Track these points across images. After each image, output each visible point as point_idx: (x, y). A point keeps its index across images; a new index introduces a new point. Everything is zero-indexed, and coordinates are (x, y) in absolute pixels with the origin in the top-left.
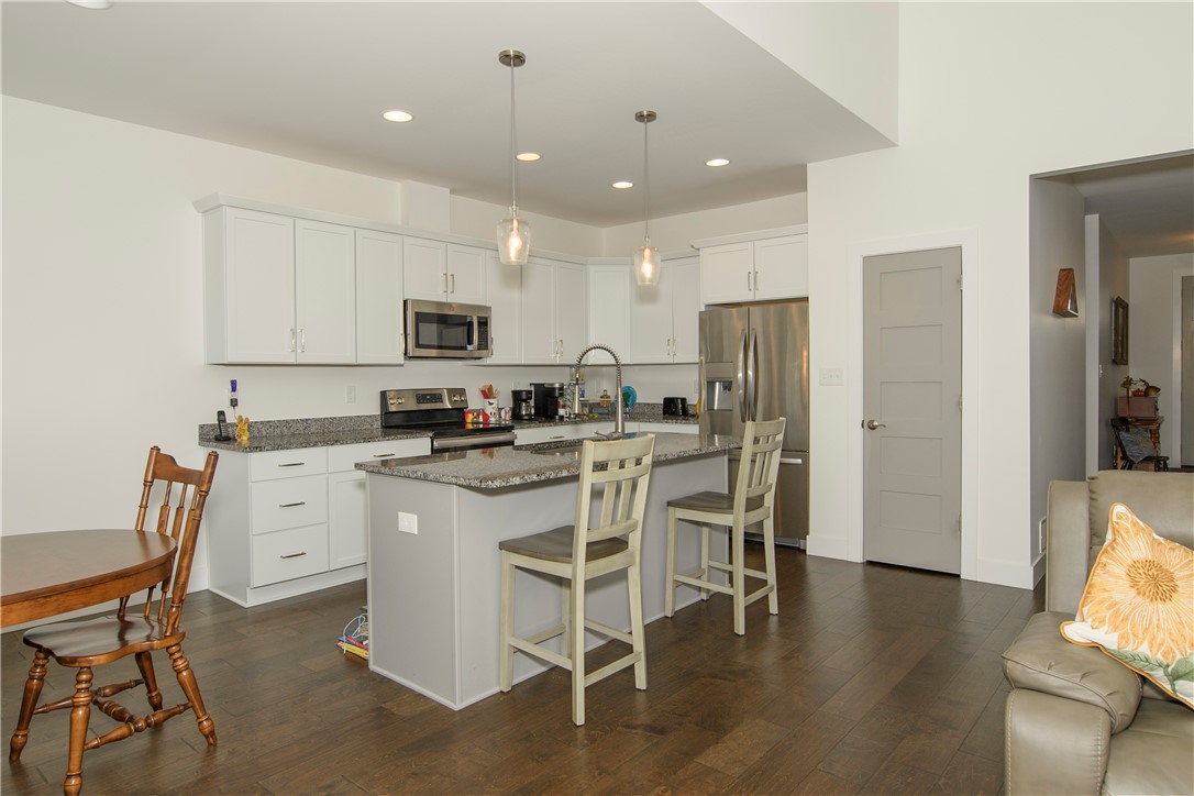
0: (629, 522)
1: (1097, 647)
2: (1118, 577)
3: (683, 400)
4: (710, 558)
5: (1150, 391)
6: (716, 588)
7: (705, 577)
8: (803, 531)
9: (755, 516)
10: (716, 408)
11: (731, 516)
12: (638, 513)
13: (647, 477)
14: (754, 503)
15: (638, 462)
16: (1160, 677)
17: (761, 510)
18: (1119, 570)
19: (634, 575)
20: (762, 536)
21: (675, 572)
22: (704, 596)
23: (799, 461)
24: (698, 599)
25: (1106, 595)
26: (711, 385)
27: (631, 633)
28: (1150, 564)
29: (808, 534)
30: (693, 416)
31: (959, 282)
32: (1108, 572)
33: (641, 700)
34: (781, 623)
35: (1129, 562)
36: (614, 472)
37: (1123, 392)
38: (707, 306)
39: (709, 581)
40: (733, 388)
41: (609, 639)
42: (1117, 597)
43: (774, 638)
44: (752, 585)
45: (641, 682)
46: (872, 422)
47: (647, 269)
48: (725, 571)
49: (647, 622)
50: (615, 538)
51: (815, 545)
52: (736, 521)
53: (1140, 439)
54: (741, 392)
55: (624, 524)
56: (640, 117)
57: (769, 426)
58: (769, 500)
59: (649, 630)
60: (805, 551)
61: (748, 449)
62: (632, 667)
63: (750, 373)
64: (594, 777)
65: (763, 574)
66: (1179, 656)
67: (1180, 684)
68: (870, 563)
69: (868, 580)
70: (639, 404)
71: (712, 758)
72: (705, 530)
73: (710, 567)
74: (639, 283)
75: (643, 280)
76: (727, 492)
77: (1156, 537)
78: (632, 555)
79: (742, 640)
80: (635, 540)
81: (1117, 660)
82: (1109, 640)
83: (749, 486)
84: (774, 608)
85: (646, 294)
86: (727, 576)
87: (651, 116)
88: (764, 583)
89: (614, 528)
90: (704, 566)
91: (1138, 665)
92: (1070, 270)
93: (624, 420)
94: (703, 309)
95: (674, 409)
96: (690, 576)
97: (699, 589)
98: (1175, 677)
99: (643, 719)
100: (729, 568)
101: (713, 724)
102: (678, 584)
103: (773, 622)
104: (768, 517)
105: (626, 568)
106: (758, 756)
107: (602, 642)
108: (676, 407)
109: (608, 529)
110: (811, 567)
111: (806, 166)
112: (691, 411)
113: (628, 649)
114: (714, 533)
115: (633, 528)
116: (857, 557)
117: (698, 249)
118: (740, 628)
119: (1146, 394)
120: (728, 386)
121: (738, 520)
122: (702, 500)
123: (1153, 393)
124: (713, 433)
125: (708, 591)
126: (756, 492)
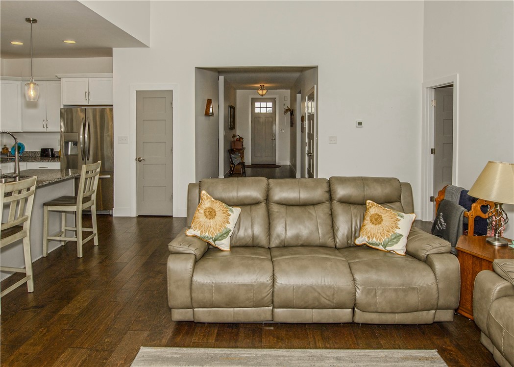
0: (24, 217)
1: (195, 236)
2: (201, 213)
3: (52, 150)
4: (66, 226)
5: (240, 139)
6: (68, 239)
7: (63, 235)
8: (111, 207)
9: (87, 205)
10: (69, 154)
11: (76, 207)
12: (28, 213)
13: (33, 196)
14: (86, 199)
15: (28, 189)
16: (211, 241)
17: (90, 202)
18: (202, 211)
19: (26, 241)
20: (91, 211)
21: (48, 235)
22: (63, 244)
23: (109, 176)
24: (60, 245)
25: (198, 220)
26: (67, 143)
27: (25, 268)
28: (210, 208)
29: (113, 208)
30: (57, 157)
31: (172, 104)
32: (199, 212)
33: (30, 297)
34: (99, 249)
35: (205, 208)
36: (16, 196)
37: (233, 140)
38: (65, 105)
39: (65, 237)
40: (78, 144)
41: (13, 273)
42: (201, 219)
43: (96, 255)
44: (85, 235)
45: (31, 288)
46: (140, 158)
47: (32, 93)
48: (74, 231)
49: (33, 261)
50: (17, 226)
51: (116, 213)
52: (78, 208)
53: (237, 156)
54: (82, 146)
55: (21, 219)
56: (28, 20)
57: (93, 166)
58: (94, 197)
59: (34, 265)
60: (112, 215)
61: (83, 176)
62: (26, 284)
63: (86, 136)
64: (8, 335)
65: (91, 229)
66: (215, 234)
67: (216, 242)
68: (139, 216)
69: (139, 223)
70: (26, 152)
71: (65, 311)
72: (63, 214)
73: (66, 230)
74: (28, 100)
75: (30, 97)
76: (74, 195)
77: (213, 199)
78: (25, 232)
79: (81, 260)
80: (26, 225)
81: (200, 239)
82: (198, 233)
83: (84, 192)
84: (96, 243)
85: (32, 105)
86: (74, 232)
87: (35, 21)
88: (92, 233)
89: (16, 221)
90: (63, 230)
91: (206, 239)
92: (211, 100)
93: (19, 161)
94: (62, 107)
95: (46, 154)
96: (55, 236)
97: (61, 241)
98: (215, 240)
99: (32, 304)
100: (75, 229)
101: (67, 297)
102: (49, 241)
103: (96, 250)
104: (93, 204)
105: (22, 239)
106: (86, 304)
107: (9, 275)
108: (48, 153)
109: (12, 222)
110: (115, 222)
111: (112, 49)
112: (56, 155)
113: (24, 275)
114: (67, 214)
115: (26, 219)
116: (134, 214)
117: (60, 78)
118: (80, 255)
119: (239, 141)
120: (75, 143)
121: (79, 208)
122: (62, 201)
123: (241, 140)
124: (68, 168)
125: (65, 241)
126: (87, 194)
